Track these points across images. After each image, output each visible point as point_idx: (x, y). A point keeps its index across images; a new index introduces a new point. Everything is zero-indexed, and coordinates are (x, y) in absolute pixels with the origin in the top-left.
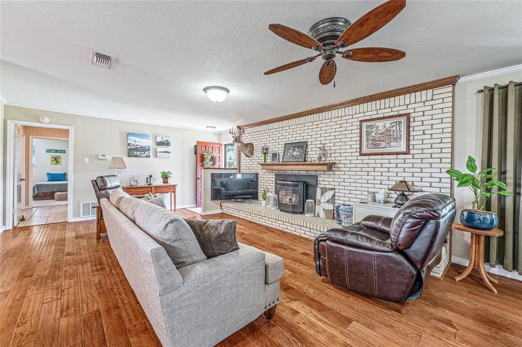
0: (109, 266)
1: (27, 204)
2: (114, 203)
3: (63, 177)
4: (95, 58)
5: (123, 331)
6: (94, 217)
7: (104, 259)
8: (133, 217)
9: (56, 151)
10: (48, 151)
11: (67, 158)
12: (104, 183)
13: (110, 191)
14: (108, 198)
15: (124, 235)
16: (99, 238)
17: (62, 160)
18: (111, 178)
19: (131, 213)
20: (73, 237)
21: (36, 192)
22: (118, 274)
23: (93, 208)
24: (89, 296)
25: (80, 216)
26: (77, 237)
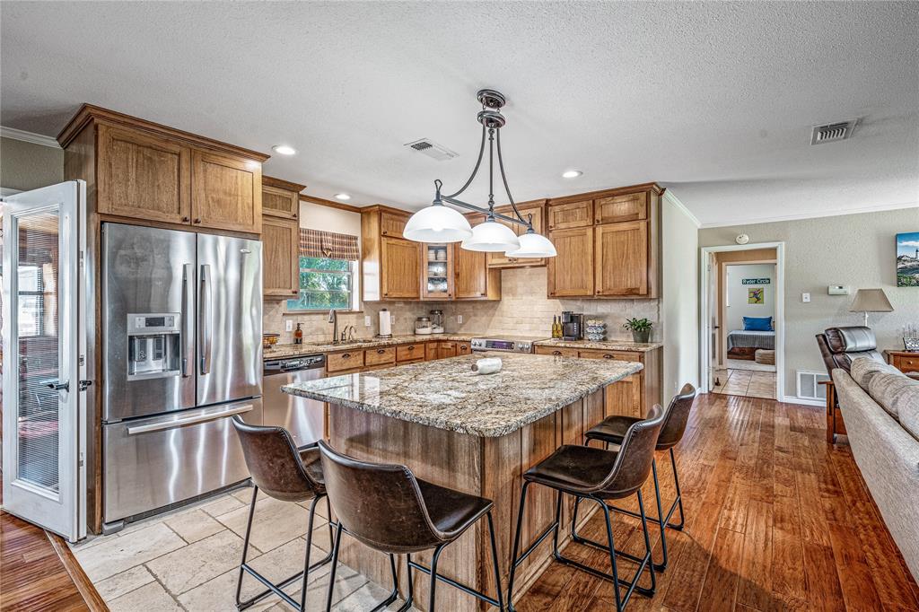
0: (850, 492)
1: (721, 363)
2: (859, 379)
3: (767, 324)
4: (819, 134)
5: (874, 601)
6: (822, 402)
7: (841, 479)
8: (894, 409)
9: (756, 282)
10: (746, 282)
11: (774, 292)
12: (840, 340)
13: (852, 358)
14: (848, 370)
15: (874, 435)
16: (831, 441)
17: (766, 296)
18: (855, 333)
19: (891, 401)
20: (786, 427)
21: (731, 347)
22: (868, 513)
23: (819, 383)
24: (814, 521)
25: (796, 395)
26: (793, 428)
